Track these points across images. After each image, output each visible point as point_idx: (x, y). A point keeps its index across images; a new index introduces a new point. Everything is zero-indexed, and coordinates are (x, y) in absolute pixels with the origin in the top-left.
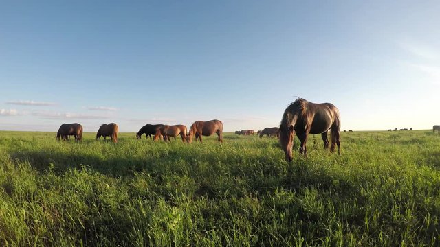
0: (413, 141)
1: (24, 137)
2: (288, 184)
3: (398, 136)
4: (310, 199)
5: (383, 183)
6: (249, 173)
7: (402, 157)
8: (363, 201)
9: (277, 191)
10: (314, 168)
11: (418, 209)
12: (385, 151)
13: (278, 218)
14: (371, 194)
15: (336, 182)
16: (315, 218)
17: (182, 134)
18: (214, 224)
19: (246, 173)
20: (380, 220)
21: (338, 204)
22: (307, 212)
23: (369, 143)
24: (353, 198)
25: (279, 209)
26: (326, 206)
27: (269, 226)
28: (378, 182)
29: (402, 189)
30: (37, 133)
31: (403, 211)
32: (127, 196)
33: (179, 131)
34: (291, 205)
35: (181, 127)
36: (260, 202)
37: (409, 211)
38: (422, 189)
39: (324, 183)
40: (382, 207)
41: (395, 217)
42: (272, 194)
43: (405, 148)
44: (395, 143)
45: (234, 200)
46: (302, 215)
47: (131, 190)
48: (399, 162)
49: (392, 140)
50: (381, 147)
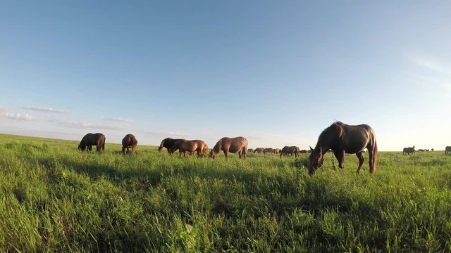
0: (434, 163)
1: (35, 143)
2: (306, 205)
3: (418, 158)
4: (329, 221)
5: (403, 206)
6: (266, 193)
7: (423, 179)
8: (383, 224)
9: (295, 212)
10: (333, 190)
11: (440, 233)
12: (405, 173)
13: (297, 239)
14: (391, 217)
15: (355, 204)
16: (334, 240)
17: (199, 150)
18: (232, 244)
19: (263, 192)
20: (401, 245)
21: (358, 226)
22: (326, 234)
23: (388, 164)
24: (373, 221)
25: (298, 230)
26: (345, 229)
27: (288, 248)
28: (399, 205)
29: (423, 212)
30: (48, 140)
31: (424, 235)
32: (141, 211)
33: (196, 146)
34: (310, 227)
35: (199, 143)
36: (278, 223)
37: (430, 235)
38: (444, 213)
39: (343, 205)
40: (402, 230)
41: (416, 240)
42: (290, 215)
43: (425, 169)
44: (415, 164)
45: (252, 219)
46: (321, 236)
47: (144, 205)
48: (420, 185)
49: (412, 162)
50: (400, 169)
